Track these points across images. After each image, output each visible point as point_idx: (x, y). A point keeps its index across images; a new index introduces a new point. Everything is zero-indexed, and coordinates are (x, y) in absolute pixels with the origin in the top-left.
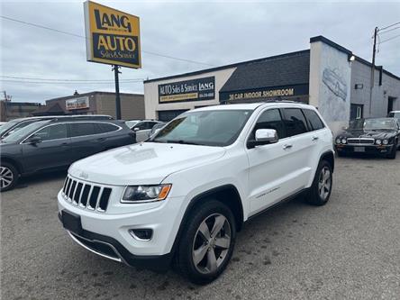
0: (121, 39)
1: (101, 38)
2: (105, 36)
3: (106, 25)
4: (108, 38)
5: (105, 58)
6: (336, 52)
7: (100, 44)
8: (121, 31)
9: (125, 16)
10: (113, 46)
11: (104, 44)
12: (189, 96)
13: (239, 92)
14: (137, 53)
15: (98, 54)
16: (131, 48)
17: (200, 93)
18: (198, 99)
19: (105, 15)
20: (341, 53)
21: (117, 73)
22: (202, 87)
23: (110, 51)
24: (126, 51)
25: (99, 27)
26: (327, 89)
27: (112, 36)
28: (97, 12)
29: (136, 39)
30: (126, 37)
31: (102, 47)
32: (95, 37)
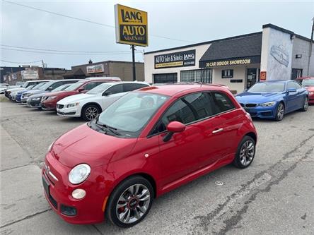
0: (136, 27)
1: (125, 27)
2: (127, 26)
3: (127, 19)
4: (129, 27)
5: (127, 41)
6: (281, 33)
7: (124, 32)
8: (136, 22)
9: (139, 12)
10: (132, 32)
11: (127, 31)
12: (177, 64)
13: (213, 61)
14: (145, 36)
15: (123, 38)
16: (142, 32)
17: (184, 61)
18: (184, 66)
19: (127, 12)
20: (285, 34)
21: (133, 50)
22: (186, 57)
23: (130, 36)
24: (139, 35)
25: (124, 21)
26: (274, 59)
27: (131, 26)
28: (122, 11)
29: (145, 27)
30: (139, 26)
31: (125, 33)
32: (121, 27)
